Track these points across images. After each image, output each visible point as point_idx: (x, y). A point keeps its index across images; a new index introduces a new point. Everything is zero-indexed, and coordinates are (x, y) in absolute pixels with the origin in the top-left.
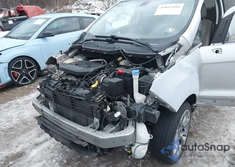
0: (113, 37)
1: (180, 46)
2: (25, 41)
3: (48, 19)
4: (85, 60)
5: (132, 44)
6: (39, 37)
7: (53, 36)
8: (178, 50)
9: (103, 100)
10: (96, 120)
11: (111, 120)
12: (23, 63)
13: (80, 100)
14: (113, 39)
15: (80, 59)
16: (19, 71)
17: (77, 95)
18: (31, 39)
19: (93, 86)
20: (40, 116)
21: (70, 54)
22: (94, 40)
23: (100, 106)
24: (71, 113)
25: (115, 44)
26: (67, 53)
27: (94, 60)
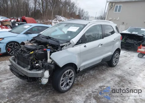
0: (48, 37)
1: (71, 43)
2: (17, 34)
3: (31, 26)
4: (37, 45)
5: (54, 40)
6: (24, 34)
7: (31, 34)
8: (69, 45)
9: (33, 59)
10: (29, 66)
11: (34, 67)
12: (14, 44)
13: (25, 58)
14: (49, 38)
15: (35, 45)
16: (11, 48)
17: (25, 56)
18: (20, 34)
19: (31, 53)
20: (11, 65)
21: (32, 42)
22: (42, 37)
23: (31, 60)
24: (22, 64)
25: (49, 40)
26: (30, 41)
27: (41, 46)
